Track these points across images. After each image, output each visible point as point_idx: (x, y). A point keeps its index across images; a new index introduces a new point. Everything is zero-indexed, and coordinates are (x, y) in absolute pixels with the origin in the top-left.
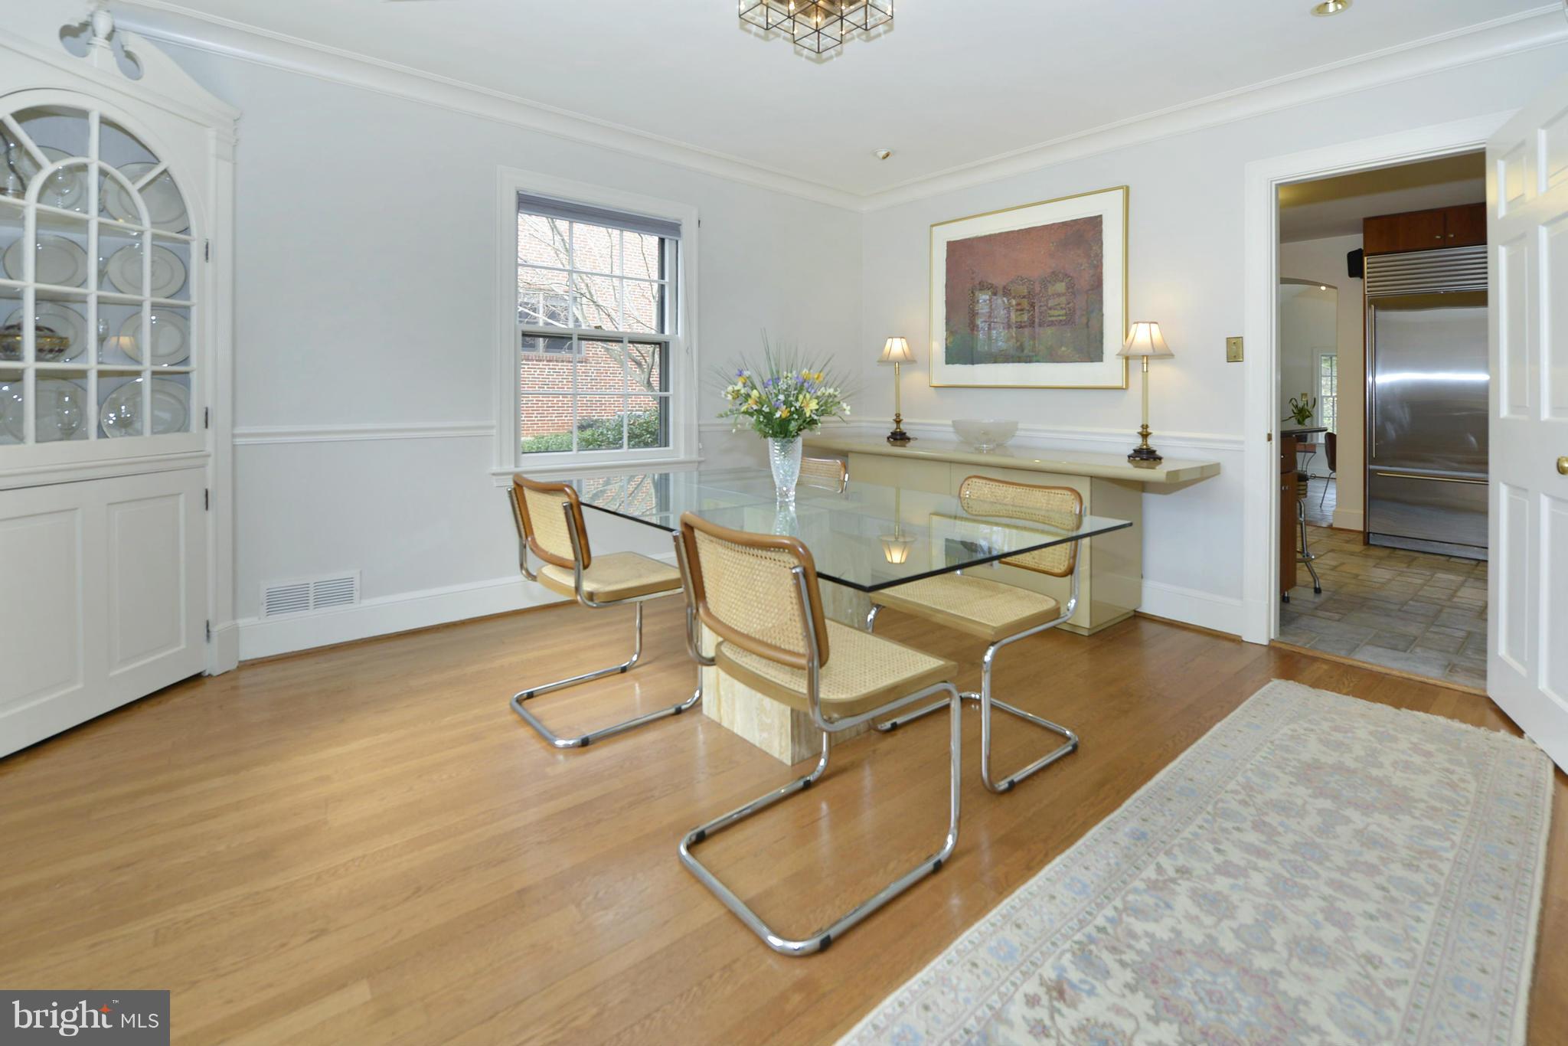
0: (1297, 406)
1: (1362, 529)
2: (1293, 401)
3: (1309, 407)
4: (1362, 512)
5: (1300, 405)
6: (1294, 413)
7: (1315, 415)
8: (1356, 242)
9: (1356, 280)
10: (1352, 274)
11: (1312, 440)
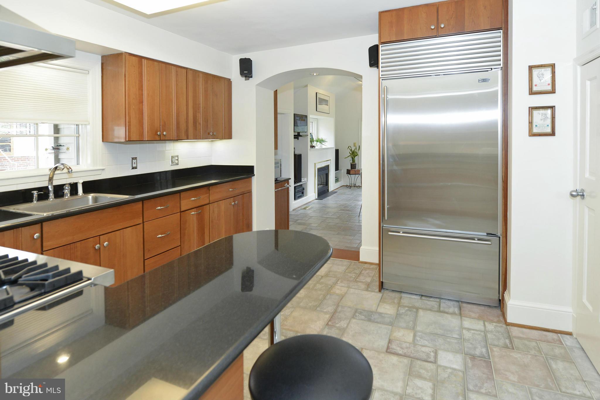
0: (351, 150)
1: (377, 262)
2: (350, 147)
3: (357, 151)
4: (378, 249)
5: (353, 149)
6: (350, 154)
7: (359, 155)
8: (373, 40)
9: (374, 69)
10: (371, 65)
11: (358, 167)
